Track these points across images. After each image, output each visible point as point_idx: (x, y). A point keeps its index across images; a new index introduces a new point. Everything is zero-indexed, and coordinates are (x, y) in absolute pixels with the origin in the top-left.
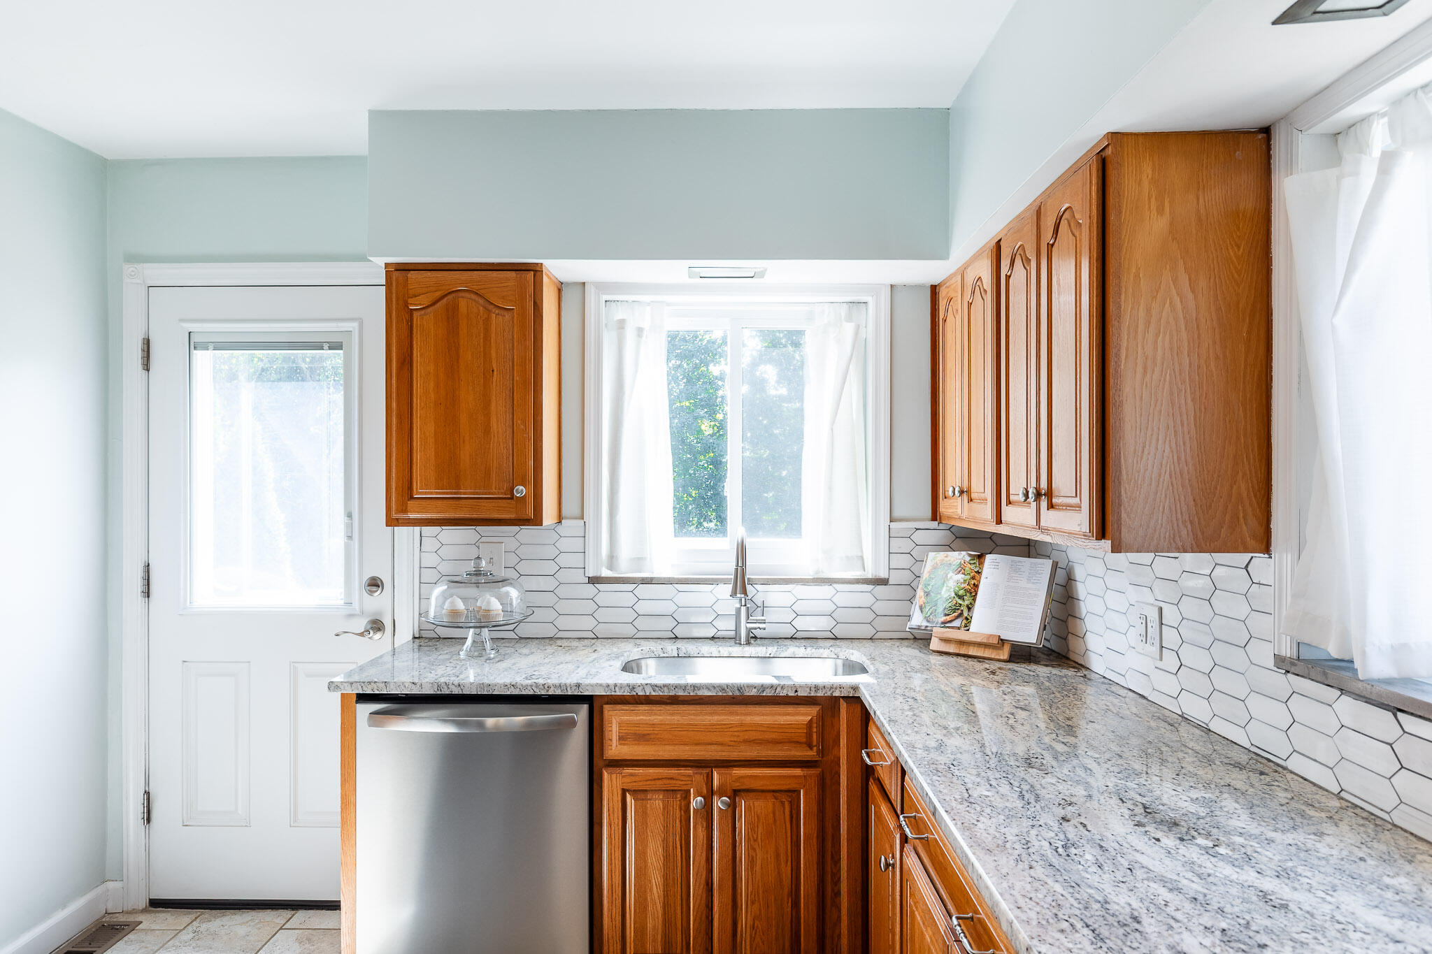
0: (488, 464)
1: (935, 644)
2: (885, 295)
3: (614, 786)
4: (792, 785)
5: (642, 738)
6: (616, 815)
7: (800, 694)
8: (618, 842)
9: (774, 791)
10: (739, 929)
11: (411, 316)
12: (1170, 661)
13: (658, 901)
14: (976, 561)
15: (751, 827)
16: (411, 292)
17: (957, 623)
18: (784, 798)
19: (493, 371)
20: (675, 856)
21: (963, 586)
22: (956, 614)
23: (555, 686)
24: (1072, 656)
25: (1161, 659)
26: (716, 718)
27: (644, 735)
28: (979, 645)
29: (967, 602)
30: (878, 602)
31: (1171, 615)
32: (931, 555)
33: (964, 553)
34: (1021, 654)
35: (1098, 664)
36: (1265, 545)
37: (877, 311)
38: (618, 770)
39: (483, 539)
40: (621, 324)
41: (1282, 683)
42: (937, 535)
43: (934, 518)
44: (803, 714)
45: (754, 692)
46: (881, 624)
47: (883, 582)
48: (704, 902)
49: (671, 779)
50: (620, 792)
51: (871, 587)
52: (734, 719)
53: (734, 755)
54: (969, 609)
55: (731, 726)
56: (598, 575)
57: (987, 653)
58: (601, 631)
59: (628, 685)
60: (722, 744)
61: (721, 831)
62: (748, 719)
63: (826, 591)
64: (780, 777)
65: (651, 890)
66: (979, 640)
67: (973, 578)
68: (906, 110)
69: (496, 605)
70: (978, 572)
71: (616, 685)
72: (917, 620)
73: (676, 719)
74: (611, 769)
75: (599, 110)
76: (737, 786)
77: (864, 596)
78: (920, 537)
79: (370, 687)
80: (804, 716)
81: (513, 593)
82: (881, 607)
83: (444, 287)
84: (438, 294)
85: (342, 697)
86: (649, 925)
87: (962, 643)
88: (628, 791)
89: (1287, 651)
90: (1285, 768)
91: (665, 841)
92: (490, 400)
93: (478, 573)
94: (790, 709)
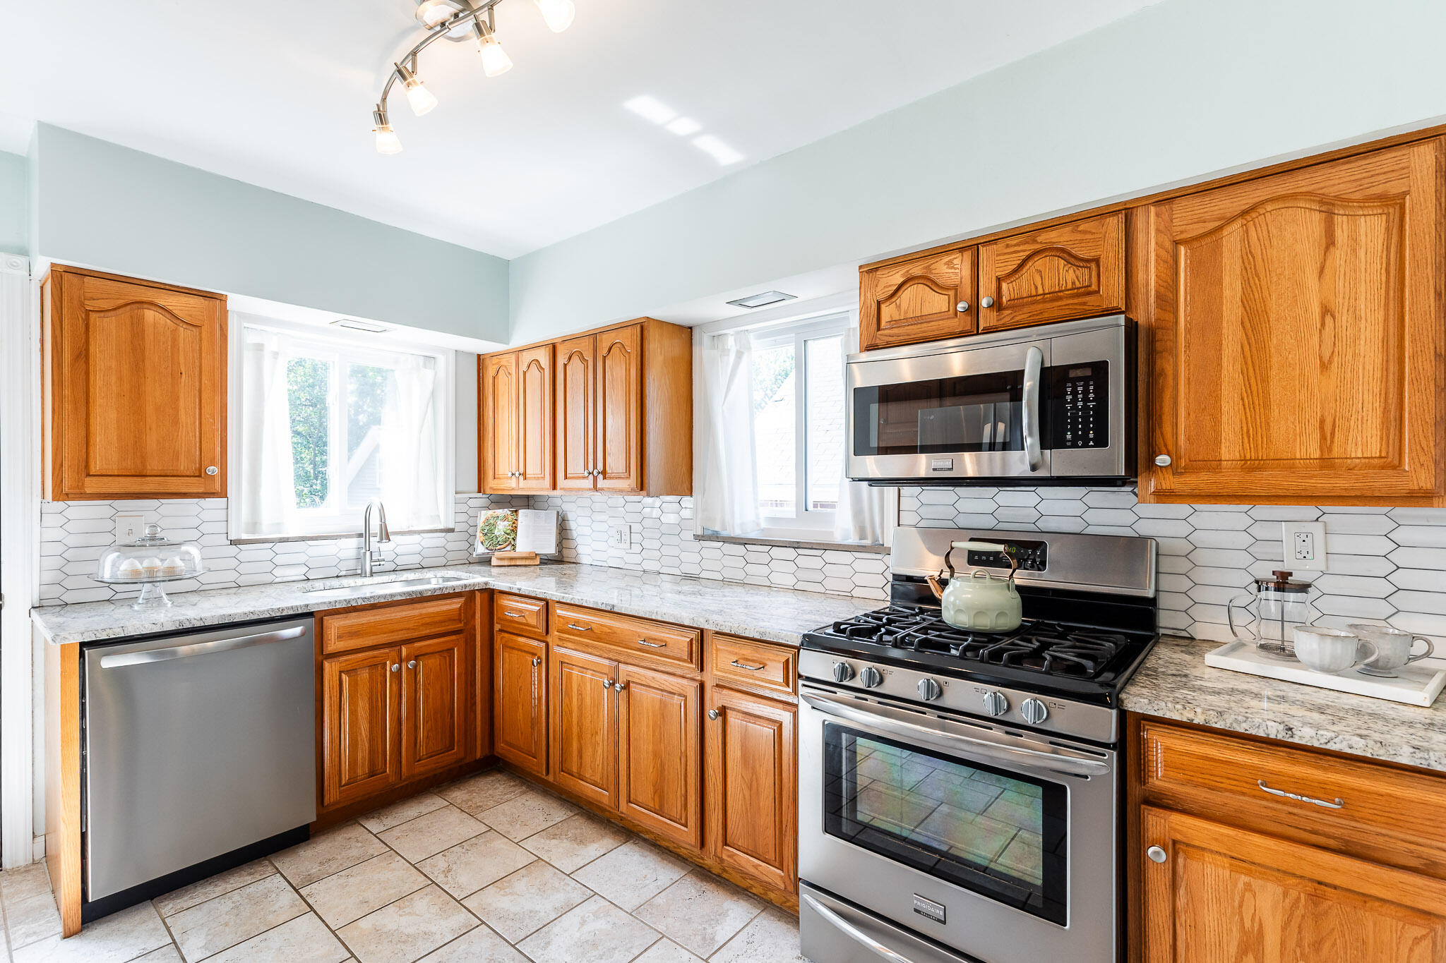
0: (176, 448)
1: (494, 562)
2: (452, 356)
3: (333, 670)
4: (451, 646)
5: (353, 634)
6: (335, 690)
7: (456, 591)
8: (336, 708)
9: (438, 652)
10: (418, 741)
11: (87, 316)
12: (637, 548)
13: (365, 739)
14: (514, 514)
15: (426, 676)
16: (88, 295)
17: (508, 548)
18: (446, 654)
19: (181, 373)
20: (377, 706)
21: (508, 528)
22: (507, 544)
23: (288, 608)
24: (565, 559)
25: (631, 548)
26: (404, 613)
27: (356, 632)
28: (522, 558)
29: (512, 537)
30: (449, 543)
31: (636, 528)
32: (483, 512)
33: (506, 510)
34: (546, 561)
35: (585, 559)
36: (690, 492)
37: (444, 365)
38: (335, 659)
39: (119, 514)
40: (259, 348)
41: (697, 545)
42: (481, 500)
43: (479, 491)
44: (456, 603)
45: (429, 594)
46: (450, 556)
47: (452, 530)
48: (396, 730)
49: (375, 657)
50: (338, 674)
51: (444, 534)
52: (416, 612)
53: (416, 634)
54: (514, 540)
55: (414, 616)
56: (239, 538)
57: (527, 562)
58: (242, 580)
59: (345, 601)
60: (408, 629)
61: (408, 684)
62: (424, 611)
63: (417, 538)
64: (443, 642)
65: (361, 734)
66: (524, 555)
67: (514, 523)
68: (481, 254)
69: (179, 563)
70: (516, 520)
71: (336, 602)
72: (481, 549)
73: (378, 618)
74: (330, 660)
75: (282, 194)
76: (417, 653)
77: (439, 540)
78: (472, 503)
79: (105, 633)
80: (456, 604)
81: (194, 551)
82: (450, 546)
83: (127, 297)
84: (121, 302)
85: (61, 649)
86: (359, 758)
87: (512, 559)
88: (343, 672)
89: (700, 532)
90: (699, 578)
91: (371, 699)
92: (178, 397)
93: (153, 538)
94: (448, 601)
